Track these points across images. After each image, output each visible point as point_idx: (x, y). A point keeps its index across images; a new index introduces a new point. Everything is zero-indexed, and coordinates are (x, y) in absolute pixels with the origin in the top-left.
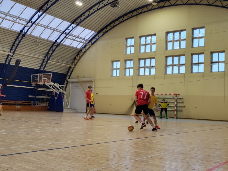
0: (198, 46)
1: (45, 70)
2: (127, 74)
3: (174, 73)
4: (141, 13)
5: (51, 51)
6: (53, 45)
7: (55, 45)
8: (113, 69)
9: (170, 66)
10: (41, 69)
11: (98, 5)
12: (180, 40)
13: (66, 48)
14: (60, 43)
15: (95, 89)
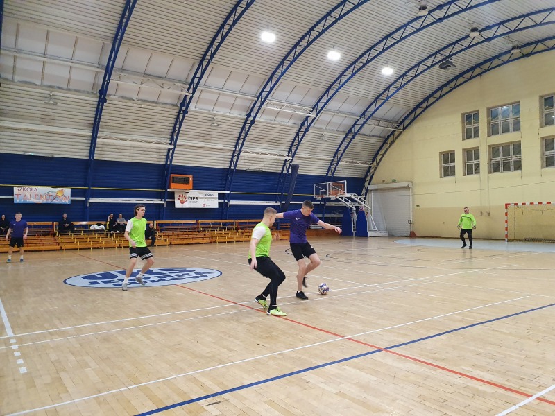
4: (489, 70)
5: (343, 147)
6: (345, 137)
7: (348, 137)
8: (442, 166)
10: (329, 175)
11: (416, 69)
14: (356, 134)
15: (413, 199)
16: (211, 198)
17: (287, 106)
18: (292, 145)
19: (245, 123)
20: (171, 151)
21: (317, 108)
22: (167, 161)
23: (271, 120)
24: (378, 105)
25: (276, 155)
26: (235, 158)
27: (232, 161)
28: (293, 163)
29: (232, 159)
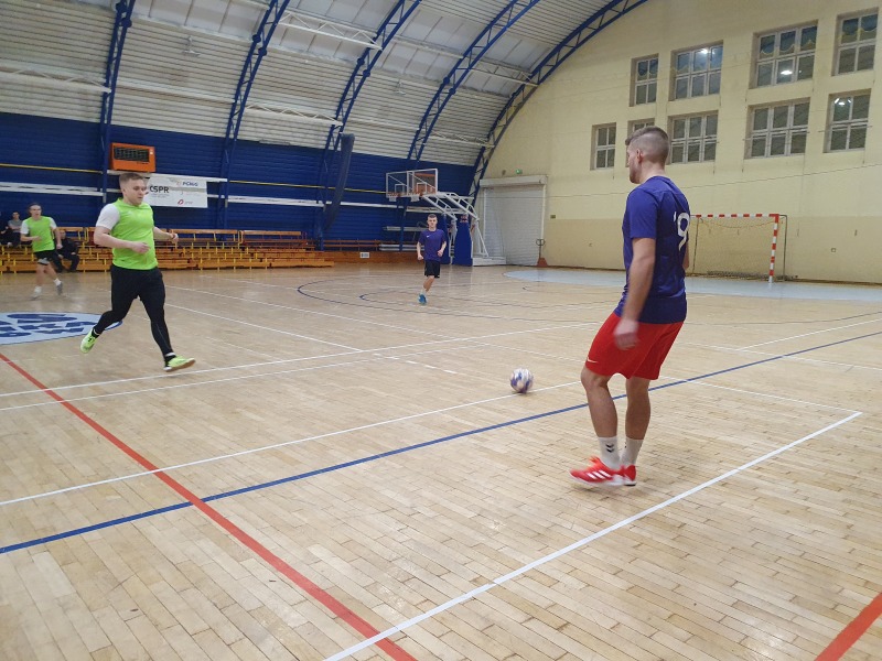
1: (421, 159)
5: (435, 110)
6: (439, 92)
7: (444, 91)
8: (596, 149)
10: (412, 158)
12: (797, 55)
14: (456, 85)
15: (547, 203)
16: (194, 190)
17: (328, 26)
18: (343, 100)
19: (251, 53)
20: (108, 99)
21: (385, 33)
22: (102, 118)
23: (301, 51)
24: (493, 35)
25: (312, 116)
26: (236, 117)
27: (230, 123)
28: (344, 132)
29: (230, 119)
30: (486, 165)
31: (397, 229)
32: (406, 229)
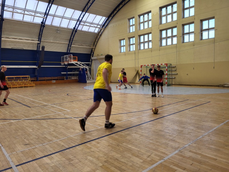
0: (188, 16)
1: (70, 52)
2: (132, 50)
3: (168, 44)
5: (72, 37)
6: (73, 32)
8: (121, 47)
9: (164, 38)
12: (172, 13)
13: (85, 33)
21: (46, 14)
30: (93, 53)
31: (65, 73)
32: (68, 73)
